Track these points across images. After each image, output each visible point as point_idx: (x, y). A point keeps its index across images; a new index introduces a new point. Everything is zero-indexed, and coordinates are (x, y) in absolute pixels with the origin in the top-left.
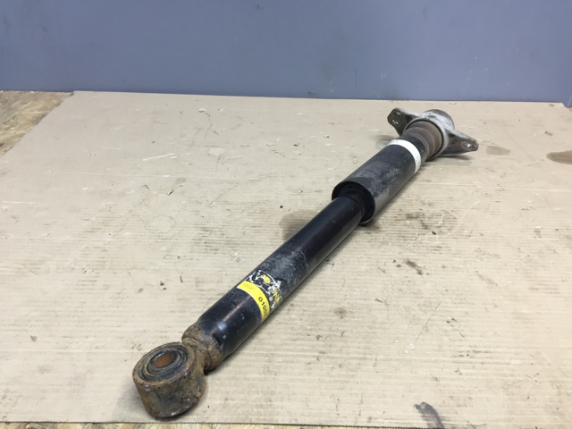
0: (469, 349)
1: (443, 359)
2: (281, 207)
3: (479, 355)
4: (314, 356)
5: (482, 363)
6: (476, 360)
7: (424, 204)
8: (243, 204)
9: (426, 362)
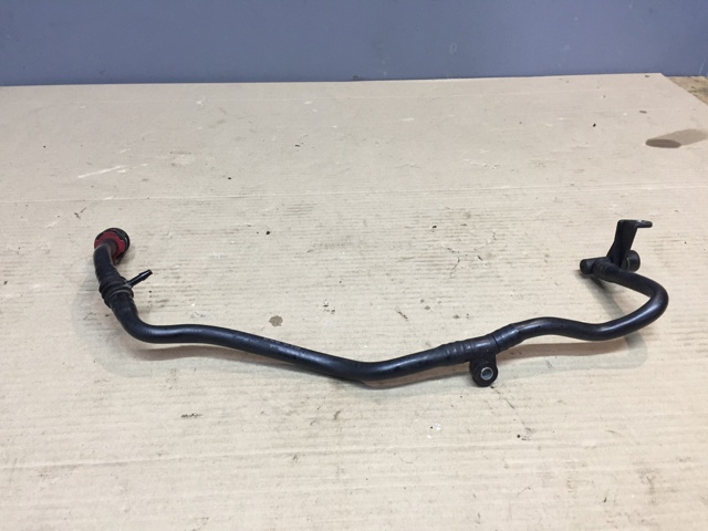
0: (521, 426)
1: (482, 444)
2: (268, 233)
3: (534, 435)
4: (290, 455)
5: (539, 448)
6: (531, 443)
7: (469, 216)
8: (213, 232)
9: (456, 450)
